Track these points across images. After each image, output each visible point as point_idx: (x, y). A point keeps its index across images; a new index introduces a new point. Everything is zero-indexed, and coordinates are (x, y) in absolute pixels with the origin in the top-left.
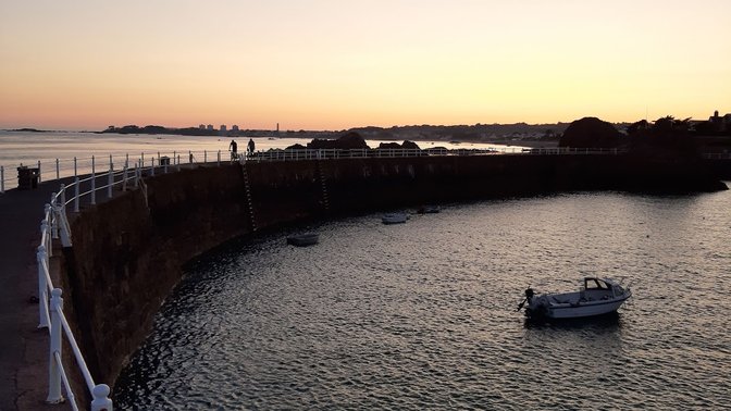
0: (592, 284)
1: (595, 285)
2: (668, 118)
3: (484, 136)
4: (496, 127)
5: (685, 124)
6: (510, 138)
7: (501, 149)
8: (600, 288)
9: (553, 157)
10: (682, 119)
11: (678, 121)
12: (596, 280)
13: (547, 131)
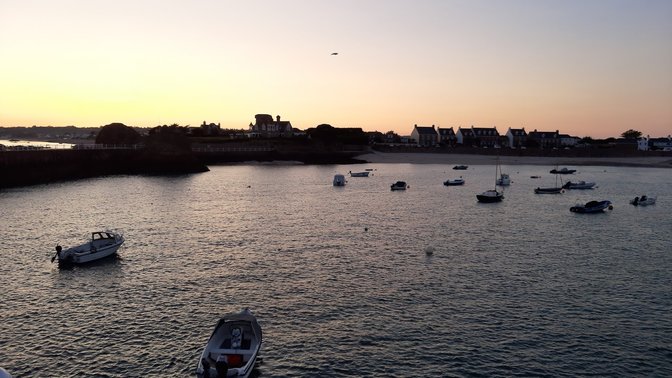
0: (97, 237)
1: (99, 237)
2: (175, 125)
3: (39, 135)
4: (50, 129)
5: (185, 130)
6: (62, 138)
7: (54, 146)
8: (102, 238)
9: (89, 152)
10: (184, 126)
11: (181, 127)
12: (99, 233)
13: (91, 132)
